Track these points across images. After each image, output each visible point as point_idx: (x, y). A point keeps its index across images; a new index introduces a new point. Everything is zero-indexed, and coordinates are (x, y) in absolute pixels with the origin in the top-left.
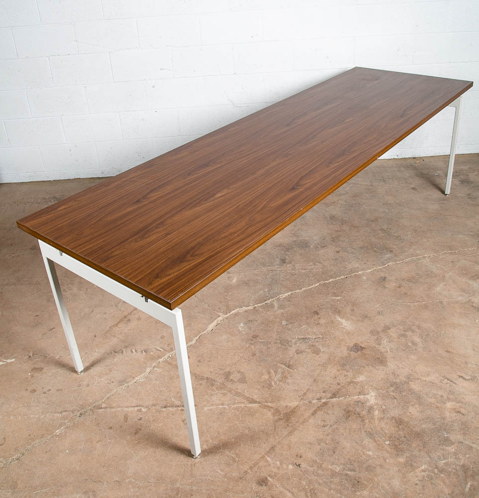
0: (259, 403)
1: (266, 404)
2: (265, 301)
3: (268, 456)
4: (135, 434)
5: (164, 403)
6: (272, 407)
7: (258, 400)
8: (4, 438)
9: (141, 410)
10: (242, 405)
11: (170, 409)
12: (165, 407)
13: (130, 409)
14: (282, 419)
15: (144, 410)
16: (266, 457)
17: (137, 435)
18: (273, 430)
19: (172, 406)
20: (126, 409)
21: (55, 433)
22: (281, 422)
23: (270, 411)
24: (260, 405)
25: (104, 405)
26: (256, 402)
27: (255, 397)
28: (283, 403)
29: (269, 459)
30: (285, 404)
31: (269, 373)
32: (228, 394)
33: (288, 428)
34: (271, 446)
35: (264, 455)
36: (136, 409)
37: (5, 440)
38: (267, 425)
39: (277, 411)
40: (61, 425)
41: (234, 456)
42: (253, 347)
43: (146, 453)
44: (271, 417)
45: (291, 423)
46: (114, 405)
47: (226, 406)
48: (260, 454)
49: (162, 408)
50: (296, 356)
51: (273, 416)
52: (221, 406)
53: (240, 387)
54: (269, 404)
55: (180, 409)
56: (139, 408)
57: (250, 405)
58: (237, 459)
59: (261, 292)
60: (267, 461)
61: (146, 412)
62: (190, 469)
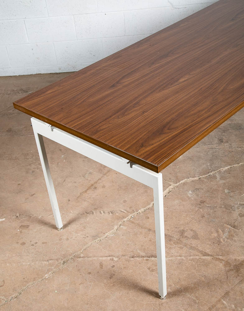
0: (211, 256)
1: (217, 257)
2: (209, 173)
3: (224, 300)
4: (110, 278)
5: (132, 254)
6: (223, 260)
7: (210, 254)
8: (4, 281)
9: (113, 259)
10: (197, 257)
11: (137, 259)
12: (133, 257)
13: (104, 258)
14: (232, 270)
15: (115, 259)
16: (222, 300)
17: (112, 279)
18: (226, 278)
19: (138, 257)
20: (100, 258)
21: (44, 277)
22: (232, 273)
23: (221, 263)
24: (212, 257)
25: (82, 255)
26: (208, 255)
27: (208, 251)
28: (232, 257)
29: (224, 302)
30: (234, 258)
31: (217, 232)
32: (184, 248)
33: (239, 278)
34: (226, 292)
35: (220, 299)
36: (109, 258)
37: (4, 283)
38: (220, 274)
39: (227, 263)
40: (49, 271)
41: (194, 298)
42: (201, 210)
43: (121, 294)
44: (223, 268)
45: (241, 273)
46: (91, 255)
47: (183, 258)
48: (216, 298)
49: (130, 257)
50: (239, 218)
51: (225, 267)
52: (180, 258)
53: (194, 242)
54: (220, 257)
55: (145, 259)
56: (111, 258)
57: (203, 257)
58: (197, 301)
59: (204, 166)
60: (223, 304)
61: (118, 261)
62: (158, 308)
